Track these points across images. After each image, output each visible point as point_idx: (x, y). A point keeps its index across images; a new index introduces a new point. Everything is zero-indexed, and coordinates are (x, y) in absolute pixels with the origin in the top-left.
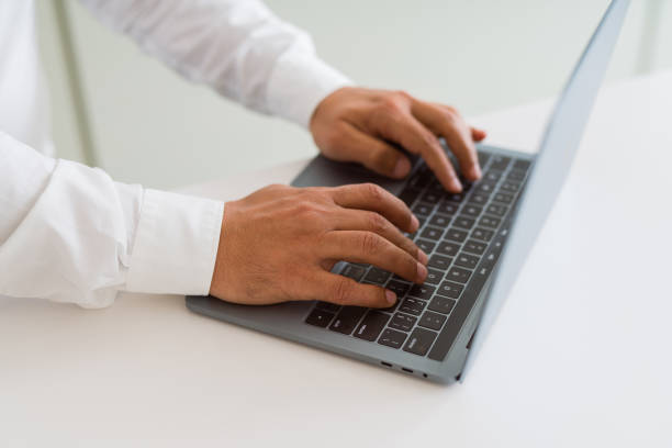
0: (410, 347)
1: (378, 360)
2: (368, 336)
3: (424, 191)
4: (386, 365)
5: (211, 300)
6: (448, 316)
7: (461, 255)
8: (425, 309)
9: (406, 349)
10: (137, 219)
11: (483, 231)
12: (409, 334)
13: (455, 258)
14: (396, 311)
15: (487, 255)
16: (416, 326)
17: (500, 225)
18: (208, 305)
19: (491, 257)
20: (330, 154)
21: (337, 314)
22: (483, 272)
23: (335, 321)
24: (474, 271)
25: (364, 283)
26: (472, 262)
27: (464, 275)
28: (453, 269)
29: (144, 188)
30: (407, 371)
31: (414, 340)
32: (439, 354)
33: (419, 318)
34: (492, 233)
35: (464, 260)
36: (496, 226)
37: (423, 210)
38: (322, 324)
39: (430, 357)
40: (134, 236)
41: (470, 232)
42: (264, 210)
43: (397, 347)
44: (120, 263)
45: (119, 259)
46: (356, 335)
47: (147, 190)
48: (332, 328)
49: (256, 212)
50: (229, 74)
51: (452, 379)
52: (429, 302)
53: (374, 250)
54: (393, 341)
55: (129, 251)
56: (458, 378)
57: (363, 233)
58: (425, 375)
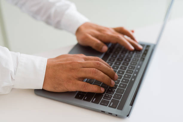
0: (111, 105)
1: (100, 110)
2: (97, 102)
3: (112, 54)
4: (103, 112)
5: (43, 91)
6: (123, 95)
7: (125, 74)
8: (115, 93)
9: (109, 106)
10: (18, 63)
11: (132, 67)
12: (110, 101)
13: (123, 75)
14: (105, 93)
15: (134, 74)
16: (112, 98)
17: (137, 65)
18: (42, 92)
19: (135, 75)
20: (81, 43)
21: (85, 95)
22: (133, 80)
23: (85, 97)
24: (130, 79)
25: (94, 84)
26: (129, 77)
27: (127, 81)
28: (123, 79)
29: (20, 53)
30: (110, 114)
31: (112, 103)
32: (121, 108)
33: (113, 95)
34: (135, 67)
35: (126, 76)
36: (136, 65)
37: (112, 60)
38: (80, 98)
39: (118, 109)
40: (17, 69)
41: (128, 67)
42: (61, 61)
43: (106, 106)
44: (12, 78)
45: (11, 76)
46: (92, 102)
47: (21, 54)
48: (84, 100)
49: (58, 62)
50: (49, 17)
51: (126, 116)
52: (116, 90)
53: (96, 74)
54: (105, 103)
55: (15, 74)
56: (128, 116)
57: (93, 69)
58: (116, 115)
